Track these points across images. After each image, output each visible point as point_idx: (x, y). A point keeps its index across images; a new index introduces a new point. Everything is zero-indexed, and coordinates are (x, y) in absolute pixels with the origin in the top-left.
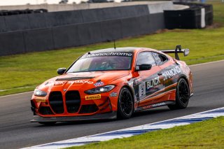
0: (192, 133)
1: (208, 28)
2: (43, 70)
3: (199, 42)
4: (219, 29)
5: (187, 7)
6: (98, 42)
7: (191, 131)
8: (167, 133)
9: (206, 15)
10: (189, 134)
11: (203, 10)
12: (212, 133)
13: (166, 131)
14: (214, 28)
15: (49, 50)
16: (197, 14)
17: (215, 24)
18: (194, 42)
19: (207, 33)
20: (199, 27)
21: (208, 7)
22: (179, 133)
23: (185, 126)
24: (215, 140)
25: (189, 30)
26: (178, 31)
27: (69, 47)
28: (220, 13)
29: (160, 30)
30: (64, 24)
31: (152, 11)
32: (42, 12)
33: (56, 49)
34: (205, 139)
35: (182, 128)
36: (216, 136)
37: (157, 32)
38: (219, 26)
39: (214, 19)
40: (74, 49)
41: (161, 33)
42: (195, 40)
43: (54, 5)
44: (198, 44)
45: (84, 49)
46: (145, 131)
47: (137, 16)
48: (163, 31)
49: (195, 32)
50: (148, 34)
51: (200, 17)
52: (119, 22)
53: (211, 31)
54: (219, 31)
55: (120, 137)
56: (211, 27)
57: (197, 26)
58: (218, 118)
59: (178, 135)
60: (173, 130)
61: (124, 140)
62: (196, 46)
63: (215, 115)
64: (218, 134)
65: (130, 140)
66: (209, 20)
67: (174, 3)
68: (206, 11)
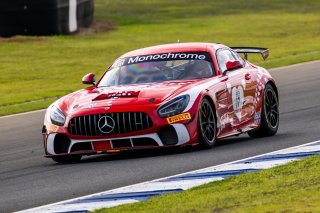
1: (82, 34)
3: (65, 62)
4: (105, 35)
9: (79, 7)
14: (96, 32)
16: (59, 6)
17: (99, 25)
18: (53, 62)
19: (80, 44)
20: (65, 32)
26: (21, 41)
38: (108, 28)
39: (95, 14)
42: (57, 57)
44: (62, 65)
49: (56, 41)
51: (66, 10)
53: (89, 38)
54: (104, 39)
56: (90, 31)
57: (60, 28)
62: (57, 69)
63: (91, 207)
66: (86, 16)
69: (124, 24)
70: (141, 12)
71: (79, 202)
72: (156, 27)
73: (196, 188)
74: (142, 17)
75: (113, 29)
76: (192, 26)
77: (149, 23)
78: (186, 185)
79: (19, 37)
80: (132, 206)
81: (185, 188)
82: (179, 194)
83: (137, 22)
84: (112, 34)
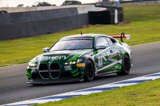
0: (103, 98)
1: (120, 24)
2: (3, 53)
5: (105, 9)
6: (42, 34)
7: (103, 96)
8: (86, 98)
9: (118, 15)
10: (101, 99)
11: (116, 11)
12: (117, 98)
13: (85, 96)
14: (124, 23)
15: (7, 39)
16: (112, 14)
17: (125, 21)
19: (118, 28)
20: (114, 23)
21: (120, 9)
22: (94, 98)
23: (99, 93)
24: (118, 103)
25: (106, 25)
26: (98, 26)
27: (21, 37)
28: (128, 13)
29: (85, 25)
30: (18, 21)
31: (80, 12)
32: (3, 12)
33: (12, 39)
34: (112, 102)
35: (96, 94)
36: (119, 100)
37: (84, 27)
38: (128, 22)
39: (124, 17)
40: (25, 39)
41: (86, 27)
42: (110, 32)
43: (12, 8)
45: (32, 39)
46: (71, 96)
47: (69, 15)
48: (87, 26)
49: (110, 27)
50: (77, 28)
51: (114, 16)
52: (57, 20)
53: (121, 26)
54: (127, 26)
55: (52, 100)
56: (122, 23)
57: (112, 22)
58: (123, 87)
59: (93, 99)
60: (90, 96)
61: (56, 103)
63: (121, 85)
64: (121, 99)
65: (60, 102)
66: (121, 18)
67: (96, 6)
68: (118, 12)
69: (134, 21)
70: (140, 17)
71: (116, 84)
72: (145, 22)
73: (157, 79)
74: (140, 18)
75: (130, 23)
76: (157, 22)
77: (142, 21)
78: (154, 78)
79: (97, 25)
80: (135, 85)
81: (153, 79)
82: (151, 81)
83: (139, 20)
84: (130, 24)
